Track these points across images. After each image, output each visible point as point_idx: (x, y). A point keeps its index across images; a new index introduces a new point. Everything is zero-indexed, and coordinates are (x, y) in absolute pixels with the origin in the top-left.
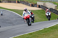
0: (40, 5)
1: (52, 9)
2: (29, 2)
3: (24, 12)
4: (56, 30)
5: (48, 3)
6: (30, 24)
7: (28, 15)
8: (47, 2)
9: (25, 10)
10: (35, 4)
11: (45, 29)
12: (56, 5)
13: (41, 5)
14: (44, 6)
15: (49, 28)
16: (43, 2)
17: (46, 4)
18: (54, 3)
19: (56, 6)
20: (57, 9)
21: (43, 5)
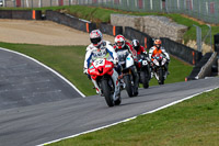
0: (121, 28)
1: (168, 39)
2: (79, 13)
4: (181, 120)
5: (151, 17)
6: (114, 97)
7: (107, 63)
8: (149, 13)
9: (96, 41)
10: (105, 23)
11: (141, 118)
12: (183, 27)
13: (126, 28)
14: (138, 31)
15: (158, 113)
16: (134, 13)
17: (146, 24)
18: (177, 20)
19: (183, 31)
20: (186, 41)
21: (132, 25)
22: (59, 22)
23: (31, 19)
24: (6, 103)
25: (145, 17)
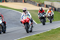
0: (47, 5)
3: (23, 13)
9: (24, 11)
13: (49, 5)
14: (52, 6)
17: (54, 4)
22: (30, 3)
23: (22, 2)
24: (15, 25)
25: (54, 2)
